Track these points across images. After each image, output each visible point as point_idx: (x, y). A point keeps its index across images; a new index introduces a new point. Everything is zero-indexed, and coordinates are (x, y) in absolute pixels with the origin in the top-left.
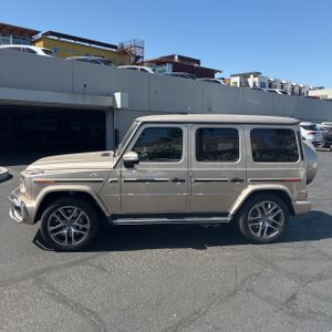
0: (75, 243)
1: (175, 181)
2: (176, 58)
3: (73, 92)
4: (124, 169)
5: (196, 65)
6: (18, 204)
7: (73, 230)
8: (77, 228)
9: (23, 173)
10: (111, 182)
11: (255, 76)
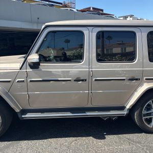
1: (77, 80)
2: (91, 8)
3: (31, 22)
4: (29, 70)
5: (101, 12)
10: (18, 81)
11: (130, 17)
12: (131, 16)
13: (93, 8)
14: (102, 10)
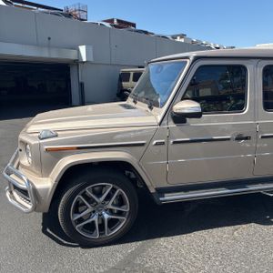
0: (109, 234)
1: (239, 138)
2: (115, 21)
6: (23, 185)
7: (106, 216)
8: (111, 212)
9: (22, 137)
10: (156, 144)
11: (181, 38)
12: (182, 36)
13: (118, 21)
14: (134, 25)
